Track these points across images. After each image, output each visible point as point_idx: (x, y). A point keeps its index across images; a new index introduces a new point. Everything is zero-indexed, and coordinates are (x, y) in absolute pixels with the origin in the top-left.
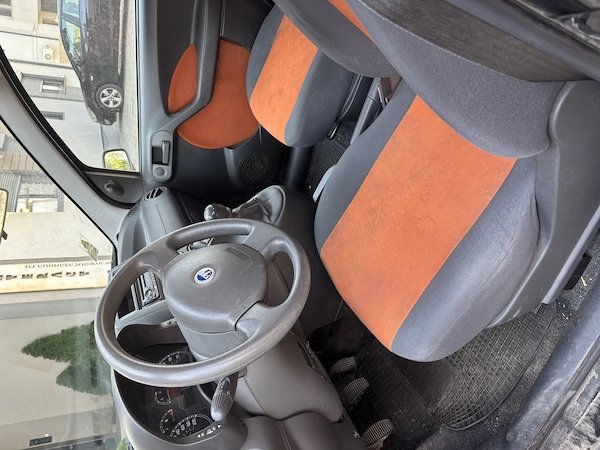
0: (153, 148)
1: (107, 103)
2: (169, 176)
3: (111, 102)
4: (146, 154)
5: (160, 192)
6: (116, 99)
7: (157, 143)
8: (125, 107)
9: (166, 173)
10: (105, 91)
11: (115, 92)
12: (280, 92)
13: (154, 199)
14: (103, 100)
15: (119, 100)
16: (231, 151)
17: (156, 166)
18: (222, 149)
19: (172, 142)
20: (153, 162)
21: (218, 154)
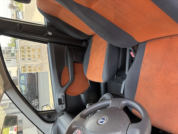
0: (59, 99)
1: (34, 104)
2: (65, 108)
3: (35, 104)
4: (56, 102)
5: (63, 114)
6: (37, 103)
7: (60, 97)
8: (40, 104)
9: (64, 107)
10: (33, 101)
11: (36, 100)
12: (97, 68)
13: (62, 116)
14: (33, 104)
15: (38, 103)
16: (83, 94)
17: (60, 105)
18: (80, 95)
19: (64, 96)
20: (59, 104)
21: (79, 96)
